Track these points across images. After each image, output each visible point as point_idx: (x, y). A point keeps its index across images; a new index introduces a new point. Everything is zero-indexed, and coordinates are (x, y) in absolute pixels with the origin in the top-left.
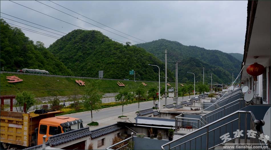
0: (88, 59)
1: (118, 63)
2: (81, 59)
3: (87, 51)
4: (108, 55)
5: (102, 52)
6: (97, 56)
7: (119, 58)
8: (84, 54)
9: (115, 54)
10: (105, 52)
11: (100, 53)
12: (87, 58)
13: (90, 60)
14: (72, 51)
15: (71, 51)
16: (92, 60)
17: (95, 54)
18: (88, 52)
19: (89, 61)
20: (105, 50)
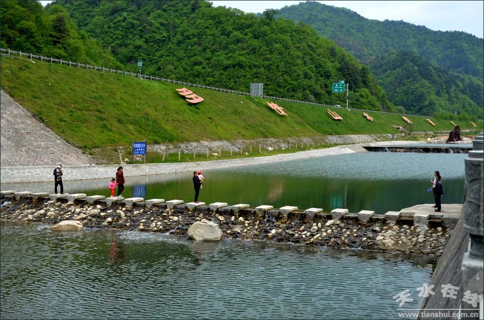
0: (161, 57)
1: (255, 66)
2: (142, 54)
3: (155, 32)
4: (220, 43)
5: (199, 35)
6: (187, 46)
7: (255, 53)
8: (147, 41)
9: (238, 41)
10: (211, 35)
11: (196, 39)
12: (158, 54)
13: (168, 58)
14: (111, 35)
15: (106, 32)
16: (175, 58)
17: (179, 43)
18: (158, 37)
19: (166, 60)
20: (209, 32)
